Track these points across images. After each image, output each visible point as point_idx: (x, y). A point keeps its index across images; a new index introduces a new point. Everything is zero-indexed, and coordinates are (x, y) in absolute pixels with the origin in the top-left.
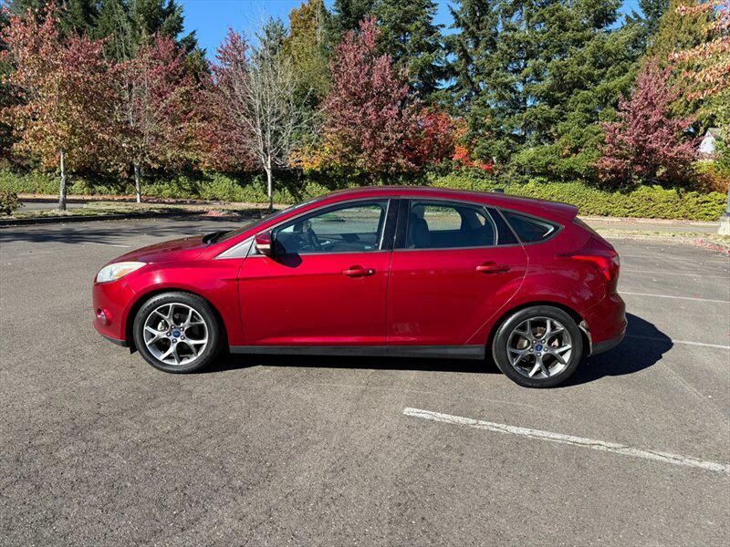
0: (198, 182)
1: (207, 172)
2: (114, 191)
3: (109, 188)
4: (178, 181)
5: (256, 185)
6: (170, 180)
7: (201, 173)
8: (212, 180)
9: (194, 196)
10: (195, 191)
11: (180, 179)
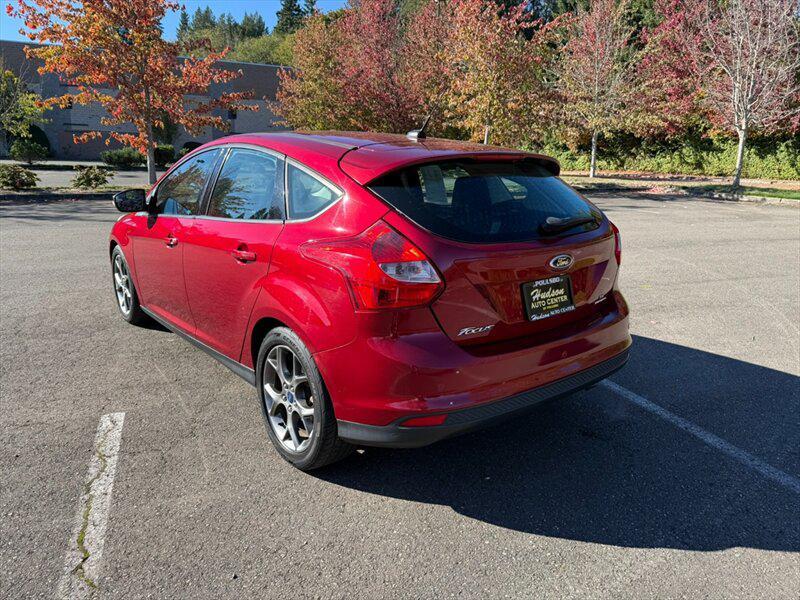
0: (704, 154)
1: (718, 140)
2: (613, 166)
3: (609, 163)
4: (681, 152)
5: (780, 156)
6: (673, 151)
7: (710, 142)
8: (722, 151)
9: (699, 171)
10: (699, 165)
11: (684, 151)
